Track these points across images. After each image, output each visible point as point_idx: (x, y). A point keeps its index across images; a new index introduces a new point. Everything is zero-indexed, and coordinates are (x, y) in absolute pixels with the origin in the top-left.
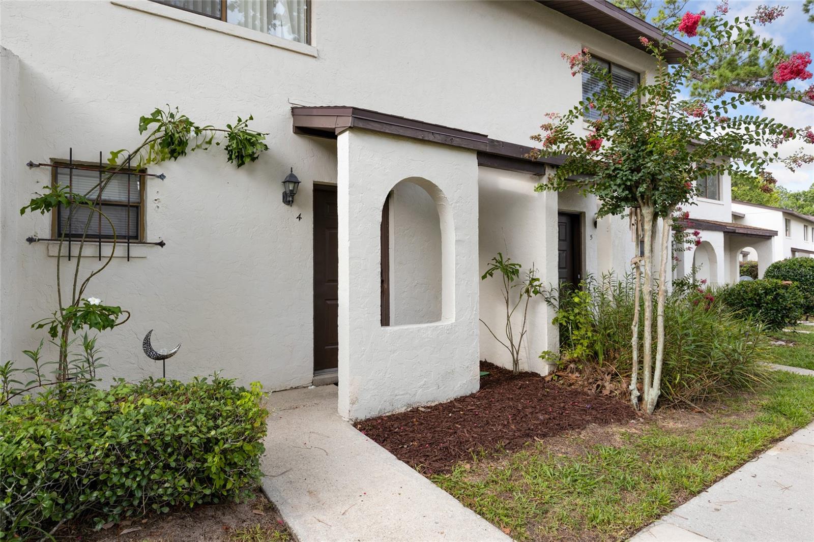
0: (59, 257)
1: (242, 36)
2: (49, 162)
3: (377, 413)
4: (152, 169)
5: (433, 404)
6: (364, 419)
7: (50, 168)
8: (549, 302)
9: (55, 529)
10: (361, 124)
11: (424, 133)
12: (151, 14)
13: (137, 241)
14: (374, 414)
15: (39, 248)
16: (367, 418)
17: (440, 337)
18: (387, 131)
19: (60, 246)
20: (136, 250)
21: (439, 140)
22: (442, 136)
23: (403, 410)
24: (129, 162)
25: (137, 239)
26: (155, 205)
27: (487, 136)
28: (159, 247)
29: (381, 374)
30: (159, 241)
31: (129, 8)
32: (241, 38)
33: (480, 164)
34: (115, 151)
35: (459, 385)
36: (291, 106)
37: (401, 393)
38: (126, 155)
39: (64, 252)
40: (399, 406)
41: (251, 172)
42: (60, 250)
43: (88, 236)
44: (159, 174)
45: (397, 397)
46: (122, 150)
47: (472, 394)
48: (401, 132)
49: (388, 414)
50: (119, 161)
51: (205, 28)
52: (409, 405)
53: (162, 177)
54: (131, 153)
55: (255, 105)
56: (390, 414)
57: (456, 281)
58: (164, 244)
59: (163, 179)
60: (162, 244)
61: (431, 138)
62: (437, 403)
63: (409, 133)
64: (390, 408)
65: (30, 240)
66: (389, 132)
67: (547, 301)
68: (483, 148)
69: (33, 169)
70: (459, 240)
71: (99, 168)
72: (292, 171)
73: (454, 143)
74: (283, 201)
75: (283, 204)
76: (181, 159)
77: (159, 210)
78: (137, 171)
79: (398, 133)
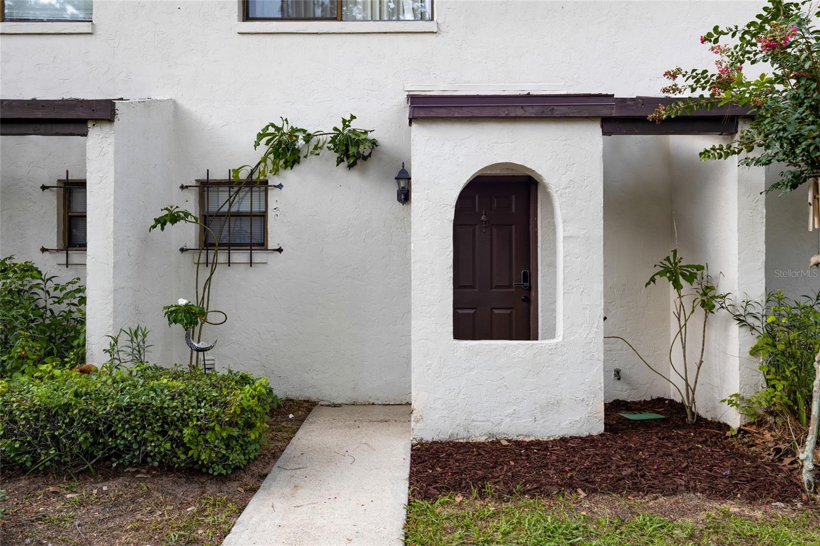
0: (198, 264)
1: (353, 32)
2: (194, 183)
3: (447, 437)
4: (273, 181)
5: (527, 440)
6: (430, 441)
7: (197, 189)
8: (741, 321)
9: (94, 460)
10: (422, 114)
11: (509, 108)
12: (271, 33)
13: (263, 248)
14: (444, 437)
15: (187, 256)
16: (434, 440)
17: (538, 358)
18: (456, 115)
19: (200, 255)
20: (259, 256)
21: (533, 113)
22: (537, 108)
23: (483, 439)
24: (251, 177)
25: (264, 246)
26: (275, 214)
27: (613, 95)
28: (278, 253)
29: (453, 394)
30: (278, 248)
31: (253, 34)
32: (353, 33)
33: (604, 133)
34: (236, 168)
35: (568, 422)
36: (407, 93)
37: (480, 419)
38: (249, 169)
39: (203, 259)
40: (477, 434)
41: (363, 172)
42: (199, 258)
43: (220, 245)
44: (277, 184)
45: (475, 423)
46: (244, 166)
47: (590, 436)
48: (476, 113)
49: (461, 441)
50: (243, 175)
51: (317, 33)
52: (491, 435)
53: (280, 186)
54: (253, 167)
55: (367, 101)
56: (465, 441)
57: (564, 288)
58: (282, 250)
59: (281, 189)
60: (280, 250)
61: (520, 112)
62: (532, 438)
63: (486, 112)
64: (466, 434)
65: (182, 250)
66: (459, 116)
67: (739, 320)
68: (606, 112)
69: (184, 190)
70: (570, 237)
71: (229, 184)
72: (403, 166)
73: (556, 114)
74: (398, 200)
75: (398, 203)
76: (296, 167)
77: (278, 218)
78: (258, 183)
79: (471, 115)
